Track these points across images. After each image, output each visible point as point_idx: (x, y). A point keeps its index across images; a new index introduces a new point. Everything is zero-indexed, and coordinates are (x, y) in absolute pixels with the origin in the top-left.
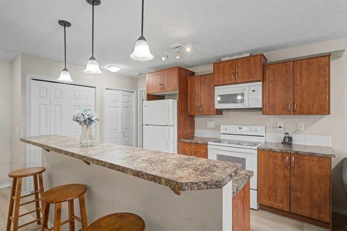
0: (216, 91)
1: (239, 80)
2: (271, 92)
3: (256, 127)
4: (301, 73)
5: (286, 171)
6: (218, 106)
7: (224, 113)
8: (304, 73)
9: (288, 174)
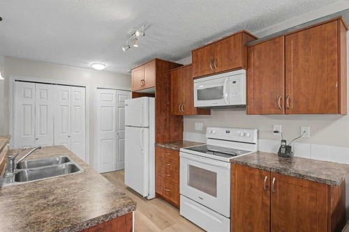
0: (195, 85)
1: (218, 70)
2: (257, 83)
3: (245, 131)
4: (296, 52)
5: (265, 198)
6: (198, 103)
7: (212, 112)
8: (301, 52)
9: (268, 202)
